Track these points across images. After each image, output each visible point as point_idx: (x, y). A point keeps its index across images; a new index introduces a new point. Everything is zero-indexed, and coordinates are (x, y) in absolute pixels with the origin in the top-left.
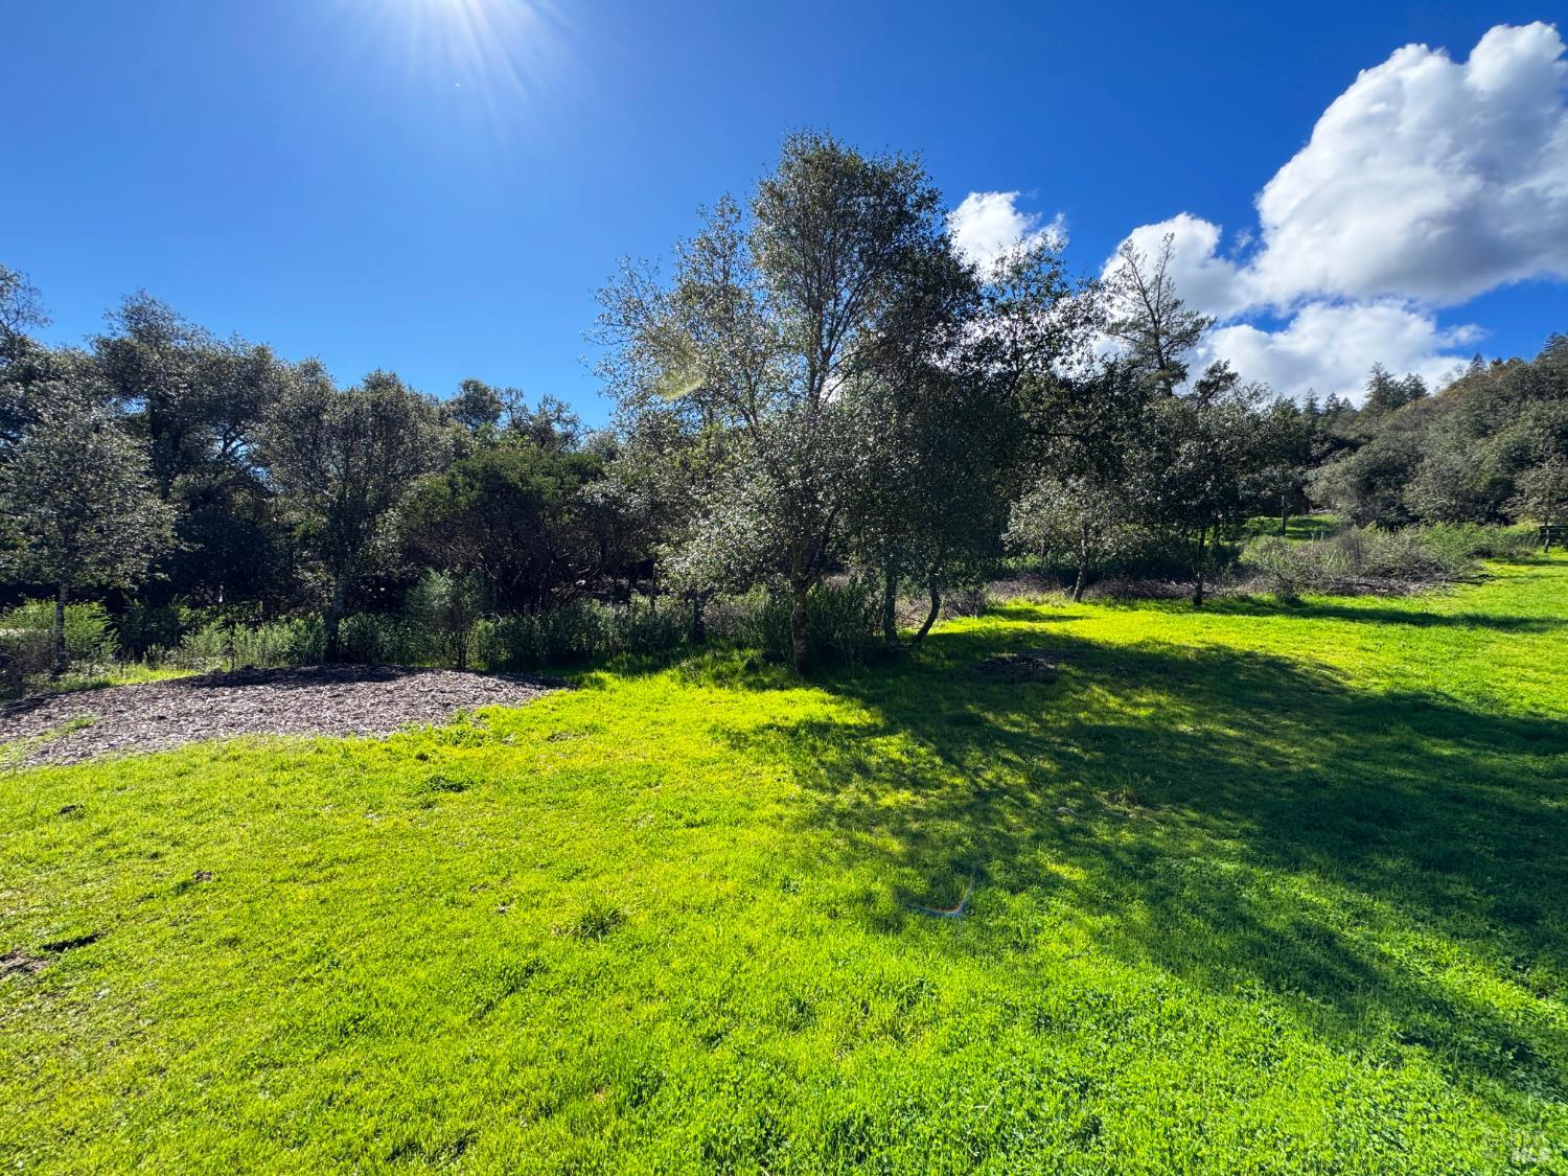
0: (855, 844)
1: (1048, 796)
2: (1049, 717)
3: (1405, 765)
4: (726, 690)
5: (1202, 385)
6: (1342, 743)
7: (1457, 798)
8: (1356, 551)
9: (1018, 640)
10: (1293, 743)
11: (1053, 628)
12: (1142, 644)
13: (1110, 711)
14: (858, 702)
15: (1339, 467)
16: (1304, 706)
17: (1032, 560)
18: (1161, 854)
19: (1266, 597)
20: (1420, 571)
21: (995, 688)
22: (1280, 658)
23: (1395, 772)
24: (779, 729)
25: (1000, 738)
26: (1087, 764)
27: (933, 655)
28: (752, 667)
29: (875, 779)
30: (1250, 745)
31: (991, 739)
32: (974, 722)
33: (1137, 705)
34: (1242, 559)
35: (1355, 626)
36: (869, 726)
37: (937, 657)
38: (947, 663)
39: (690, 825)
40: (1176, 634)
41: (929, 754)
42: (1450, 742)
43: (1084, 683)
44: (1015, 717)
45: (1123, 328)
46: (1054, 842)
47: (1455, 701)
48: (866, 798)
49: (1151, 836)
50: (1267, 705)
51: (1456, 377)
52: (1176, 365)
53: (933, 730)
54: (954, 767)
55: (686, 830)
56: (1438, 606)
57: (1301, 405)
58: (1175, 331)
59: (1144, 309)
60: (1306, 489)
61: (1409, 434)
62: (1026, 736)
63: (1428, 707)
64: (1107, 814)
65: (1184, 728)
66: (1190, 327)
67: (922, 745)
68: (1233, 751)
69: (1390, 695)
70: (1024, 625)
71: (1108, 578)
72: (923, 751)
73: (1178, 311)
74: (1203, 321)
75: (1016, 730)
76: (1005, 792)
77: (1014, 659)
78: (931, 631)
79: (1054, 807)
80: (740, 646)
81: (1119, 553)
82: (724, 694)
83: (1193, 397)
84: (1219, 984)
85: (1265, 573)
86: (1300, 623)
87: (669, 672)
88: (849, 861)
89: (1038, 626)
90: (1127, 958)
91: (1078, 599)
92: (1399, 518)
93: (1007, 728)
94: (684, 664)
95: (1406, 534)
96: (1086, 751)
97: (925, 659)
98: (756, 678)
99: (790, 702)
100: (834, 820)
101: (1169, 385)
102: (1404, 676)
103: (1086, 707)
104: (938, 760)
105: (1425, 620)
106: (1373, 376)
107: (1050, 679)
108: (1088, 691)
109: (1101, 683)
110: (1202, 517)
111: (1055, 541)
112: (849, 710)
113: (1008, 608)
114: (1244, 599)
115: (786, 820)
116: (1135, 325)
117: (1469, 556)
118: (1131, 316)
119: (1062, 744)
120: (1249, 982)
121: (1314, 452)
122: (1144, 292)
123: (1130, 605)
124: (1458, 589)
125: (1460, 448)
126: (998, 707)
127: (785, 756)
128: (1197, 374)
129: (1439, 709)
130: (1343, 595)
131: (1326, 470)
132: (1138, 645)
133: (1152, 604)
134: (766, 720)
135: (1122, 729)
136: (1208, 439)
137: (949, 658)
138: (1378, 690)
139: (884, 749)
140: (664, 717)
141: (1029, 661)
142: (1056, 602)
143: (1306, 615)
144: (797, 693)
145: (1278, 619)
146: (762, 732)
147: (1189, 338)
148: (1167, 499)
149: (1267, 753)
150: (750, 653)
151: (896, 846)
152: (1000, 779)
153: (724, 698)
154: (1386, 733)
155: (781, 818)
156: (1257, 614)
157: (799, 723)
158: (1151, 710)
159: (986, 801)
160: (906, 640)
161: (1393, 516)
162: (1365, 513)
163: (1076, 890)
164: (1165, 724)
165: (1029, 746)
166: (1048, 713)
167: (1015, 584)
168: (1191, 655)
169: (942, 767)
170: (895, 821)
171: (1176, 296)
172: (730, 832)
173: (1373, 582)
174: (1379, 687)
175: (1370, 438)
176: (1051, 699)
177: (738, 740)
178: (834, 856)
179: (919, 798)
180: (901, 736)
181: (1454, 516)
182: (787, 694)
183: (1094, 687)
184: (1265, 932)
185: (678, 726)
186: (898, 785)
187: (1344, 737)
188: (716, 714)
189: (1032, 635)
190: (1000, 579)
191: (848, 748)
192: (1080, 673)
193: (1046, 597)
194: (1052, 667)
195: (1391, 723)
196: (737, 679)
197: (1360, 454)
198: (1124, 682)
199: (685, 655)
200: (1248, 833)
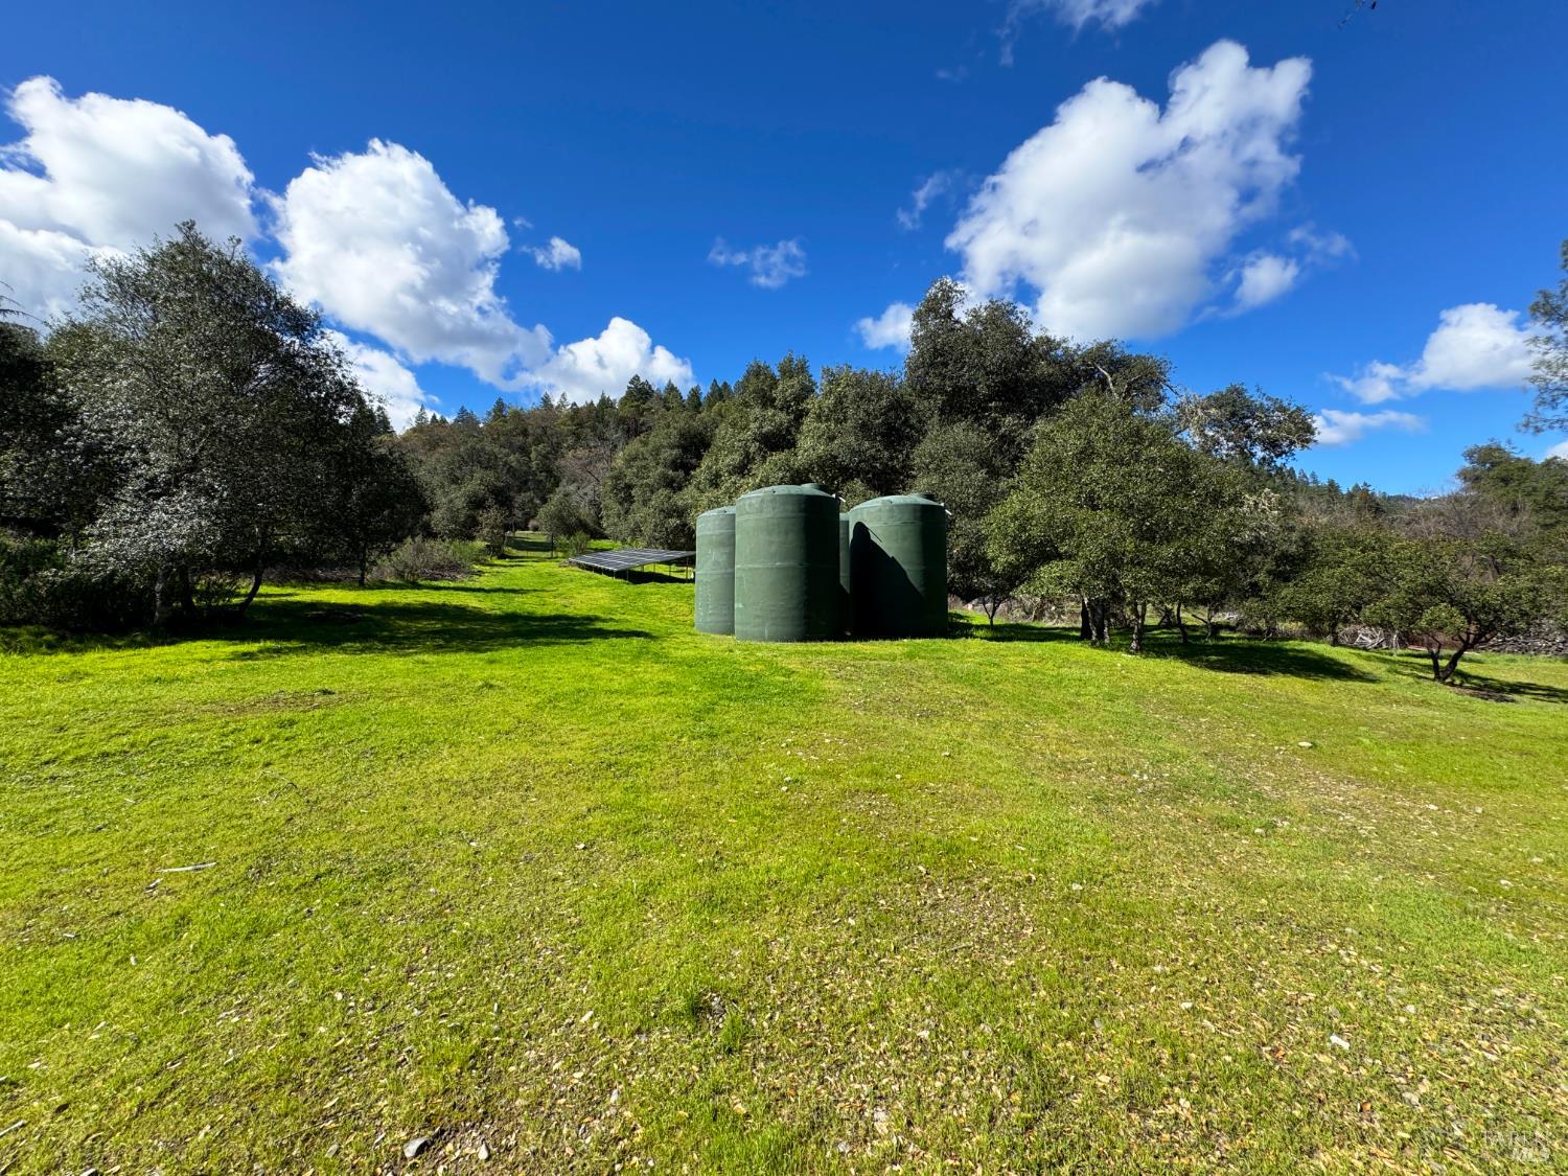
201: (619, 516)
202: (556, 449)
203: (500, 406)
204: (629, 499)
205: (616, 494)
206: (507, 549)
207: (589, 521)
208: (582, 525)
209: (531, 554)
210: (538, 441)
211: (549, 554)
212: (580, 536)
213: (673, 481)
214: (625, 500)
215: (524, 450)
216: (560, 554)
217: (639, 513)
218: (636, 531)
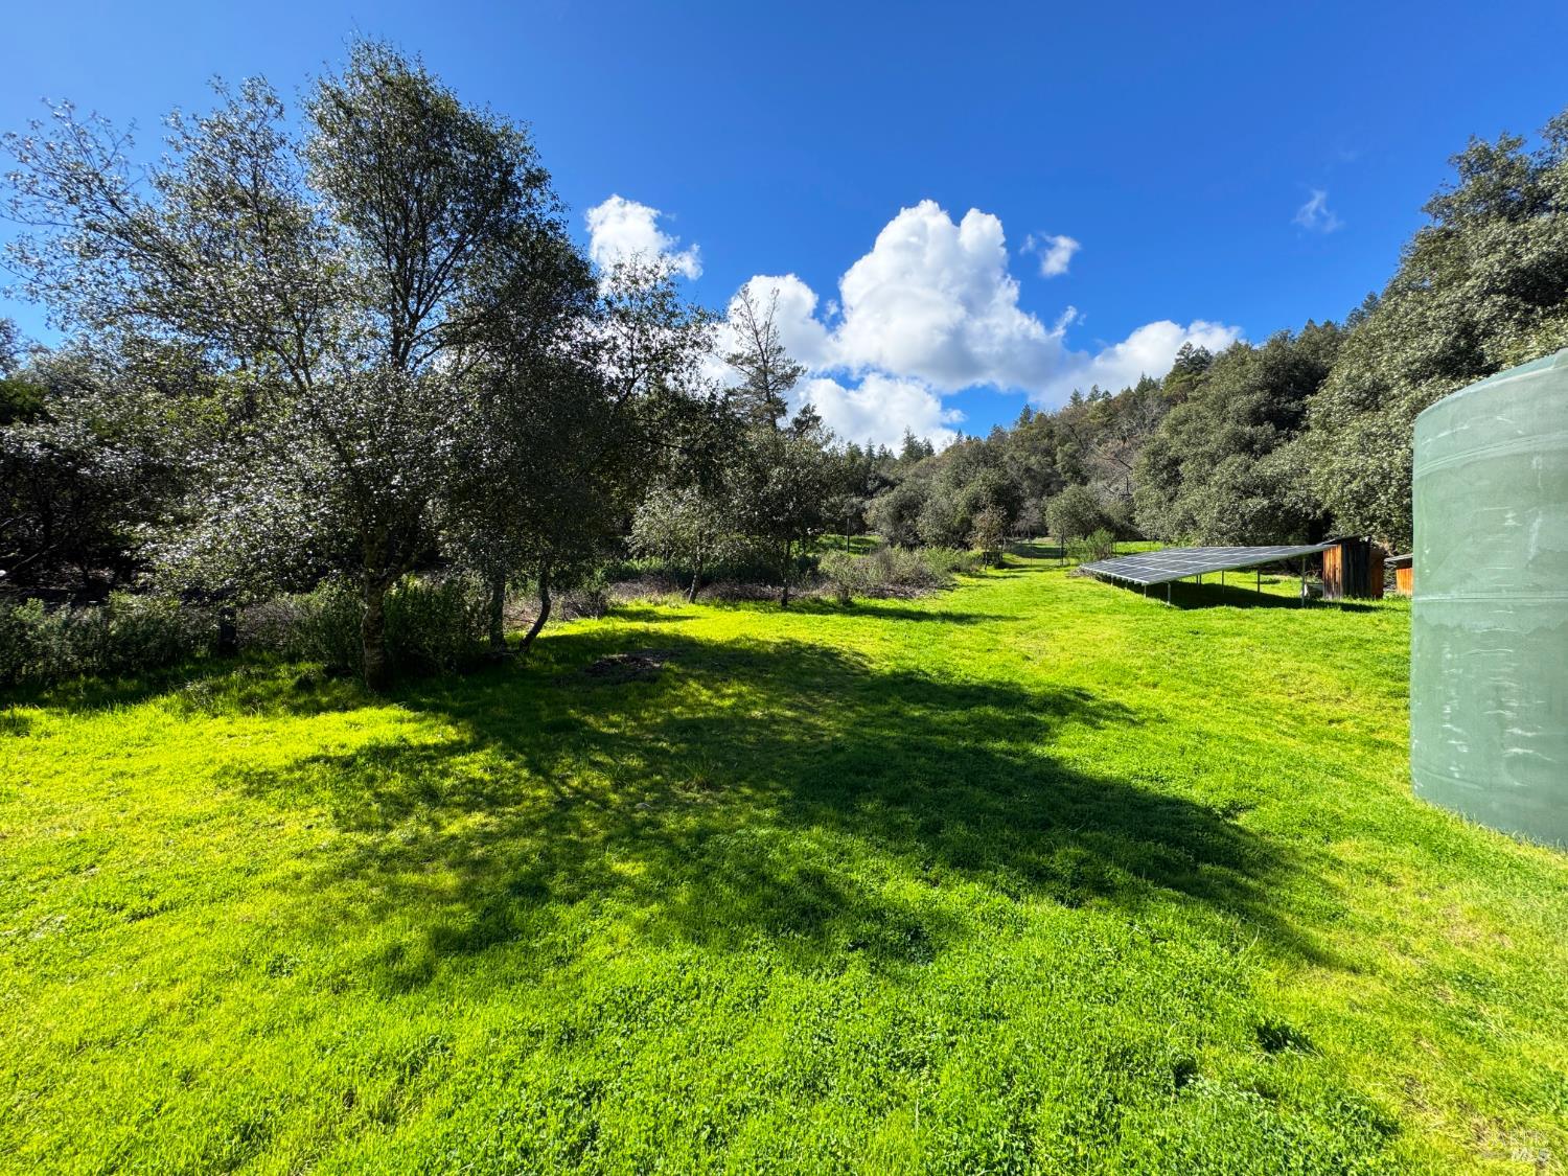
0: (394, 890)
1: (629, 794)
2: (646, 715)
3: (892, 727)
4: (259, 717)
5: (797, 422)
6: (859, 714)
7: (917, 748)
8: (887, 564)
9: (632, 639)
10: (829, 718)
11: (666, 628)
12: (737, 641)
13: (701, 704)
14: (443, 716)
15: (884, 500)
16: (841, 687)
17: (657, 563)
18: (715, 832)
19: (831, 599)
20: (922, 581)
21: (599, 690)
22: (831, 649)
23: (886, 733)
24: (328, 760)
25: (595, 741)
26: (672, 757)
27: (541, 659)
28: (305, 685)
29: (444, 805)
30: (801, 723)
31: (584, 742)
32: (570, 726)
33: (723, 697)
34: (820, 567)
35: (880, 622)
36: (454, 743)
37: (546, 661)
38: (555, 666)
39: (137, 916)
40: (763, 631)
41: (517, 767)
42: (920, 706)
43: (682, 679)
44: (614, 718)
45: (740, 361)
46: (625, 840)
47: (927, 675)
48: (427, 830)
49: (710, 817)
50: (817, 688)
51: (949, 445)
52: (779, 402)
53: (527, 740)
54: (541, 778)
55: (127, 926)
56: (931, 606)
57: (864, 450)
58: (780, 372)
59: (756, 347)
60: (864, 515)
61: (923, 481)
62: (622, 736)
63: (912, 680)
64: (679, 803)
65: (757, 713)
66: (789, 371)
67: (510, 758)
68: (787, 729)
69: (894, 674)
70: (640, 626)
71: (718, 581)
72: (510, 765)
73: (780, 356)
74: (799, 369)
75: (613, 731)
76: (588, 796)
77: (623, 659)
78: (542, 634)
79: (632, 804)
80: (293, 659)
81: (725, 559)
82: (256, 723)
83: (790, 430)
84: (733, 944)
85: (833, 581)
86: (848, 619)
87: (163, 700)
88: (380, 913)
89: (653, 627)
90: (662, 942)
91: (693, 601)
92: (913, 543)
93: (605, 730)
94: (190, 688)
95: (917, 553)
96: (673, 744)
97: (532, 664)
98: (308, 699)
99: (353, 724)
100: (377, 864)
101: (774, 417)
102: (903, 659)
103: (681, 701)
104: (525, 773)
105: (920, 616)
106: (905, 435)
107: (654, 678)
108: (686, 687)
109: (697, 678)
110: (787, 531)
111: (674, 546)
112: (431, 727)
113: (629, 609)
114: (817, 600)
115: (304, 879)
116: (750, 361)
117: (949, 571)
118: (747, 351)
119: (653, 740)
120: (755, 935)
121: (869, 487)
122: (757, 333)
123: (734, 606)
124: (942, 594)
125: (947, 494)
126: (598, 708)
127: (328, 794)
128: (794, 413)
129: (919, 682)
130: (878, 598)
131: (876, 502)
132: (732, 642)
133: (752, 605)
134: (311, 750)
135: (708, 721)
136: (793, 467)
137: (558, 662)
138: (887, 670)
139: (464, 768)
140: (136, 765)
141: (638, 660)
142: (673, 604)
143: (853, 614)
144: (367, 714)
145: (835, 617)
146: (300, 768)
147: (788, 380)
148: (762, 514)
149: (811, 728)
150: (306, 667)
151: (449, 880)
152: (585, 783)
153: (254, 728)
154: (886, 703)
155: (298, 877)
156: (822, 613)
157: (359, 752)
158: (733, 700)
159: (566, 810)
160: (513, 644)
161: (911, 540)
162: (896, 537)
163: (633, 885)
164: (741, 711)
165: (622, 746)
166: (647, 710)
167: (639, 586)
168: (771, 649)
169: (528, 780)
170: (457, 853)
171: (780, 342)
172: (208, 912)
173: (896, 588)
174: (887, 667)
175: (902, 480)
176: (652, 697)
177: (258, 783)
178: (362, 910)
179: (494, 820)
180: (489, 751)
181: (942, 542)
182: (351, 716)
183: (691, 682)
184: (776, 885)
185: (162, 775)
186: (470, 807)
187: (862, 709)
188: (228, 753)
189: (646, 635)
190: (625, 580)
191: (419, 773)
192: (681, 670)
193: (666, 598)
194: (657, 665)
195: (890, 695)
196: (278, 701)
197: (895, 492)
198: (717, 676)
199: (194, 675)
200: (783, 800)
201: (1159, 505)
202: (1084, 446)
203: (1028, 412)
204: (1175, 479)
205: (1155, 476)
206: (1007, 557)
207: (1116, 518)
208: (1105, 522)
209: (1035, 561)
210: (1063, 442)
211: (1057, 562)
212: (1101, 535)
213: (1252, 441)
214: (1168, 482)
215: (1049, 452)
216: (1073, 561)
217: (1191, 497)
218: (1188, 524)
